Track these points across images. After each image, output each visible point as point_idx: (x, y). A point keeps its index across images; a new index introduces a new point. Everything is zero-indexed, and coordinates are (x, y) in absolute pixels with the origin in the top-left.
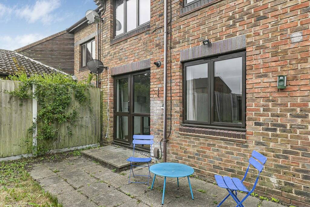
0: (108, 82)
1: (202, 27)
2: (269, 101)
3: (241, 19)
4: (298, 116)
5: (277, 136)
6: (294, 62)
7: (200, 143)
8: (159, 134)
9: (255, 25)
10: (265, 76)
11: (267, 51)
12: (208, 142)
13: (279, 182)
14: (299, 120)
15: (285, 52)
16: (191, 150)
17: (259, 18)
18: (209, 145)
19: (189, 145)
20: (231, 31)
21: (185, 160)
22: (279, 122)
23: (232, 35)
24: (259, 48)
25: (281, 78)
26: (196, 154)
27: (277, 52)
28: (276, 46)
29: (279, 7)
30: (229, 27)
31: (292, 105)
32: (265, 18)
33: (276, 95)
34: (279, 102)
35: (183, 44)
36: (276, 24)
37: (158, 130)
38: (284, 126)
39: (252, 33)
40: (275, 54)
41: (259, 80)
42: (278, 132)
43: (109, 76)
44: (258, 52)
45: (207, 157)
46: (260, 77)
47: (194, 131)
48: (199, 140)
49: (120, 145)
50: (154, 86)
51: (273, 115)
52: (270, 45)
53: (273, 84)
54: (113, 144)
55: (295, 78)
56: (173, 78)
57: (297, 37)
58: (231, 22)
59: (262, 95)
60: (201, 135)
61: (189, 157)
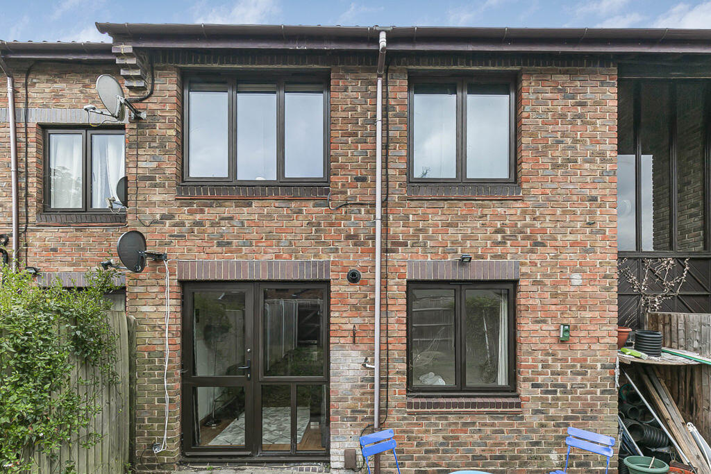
0: (167, 295)
1: (451, 230)
2: (548, 354)
3: (513, 236)
4: (578, 374)
5: (558, 399)
6: (574, 309)
7: (450, 425)
8: (355, 419)
9: (532, 251)
10: (544, 322)
11: (545, 289)
12: (463, 420)
13: (560, 458)
14: (580, 377)
15: (565, 294)
16: (431, 438)
17: (536, 244)
18: (465, 424)
19: (427, 431)
20: (499, 250)
21: (420, 458)
22: (560, 382)
23: (500, 257)
24: (536, 283)
25: (567, 327)
26: (442, 444)
27: (557, 294)
28: (555, 285)
29: (559, 237)
30: (496, 244)
31: (574, 360)
32: (543, 245)
33: (556, 347)
34: (559, 357)
35: (414, 250)
36: (556, 257)
37: (354, 411)
38: (564, 386)
39: (528, 261)
40: (554, 295)
41: (537, 327)
42: (558, 395)
43: (170, 281)
44: (534, 288)
45: (461, 444)
46: (538, 322)
47: (437, 405)
48: (446, 419)
49: (211, 463)
50: (341, 320)
51: (553, 373)
52: (548, 281)
53: (554, 334)
54: (181, 463)
55: (575, 328)
56: (390, 308)
57: (577, 279)
58: (499, 237)
59: (540, 346)
60: (452, 410)
61: (427, 452)
